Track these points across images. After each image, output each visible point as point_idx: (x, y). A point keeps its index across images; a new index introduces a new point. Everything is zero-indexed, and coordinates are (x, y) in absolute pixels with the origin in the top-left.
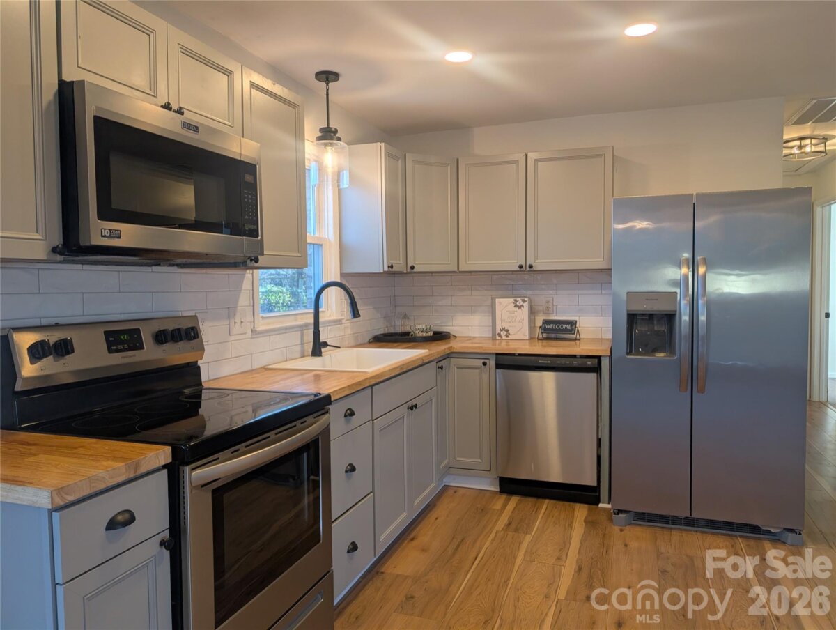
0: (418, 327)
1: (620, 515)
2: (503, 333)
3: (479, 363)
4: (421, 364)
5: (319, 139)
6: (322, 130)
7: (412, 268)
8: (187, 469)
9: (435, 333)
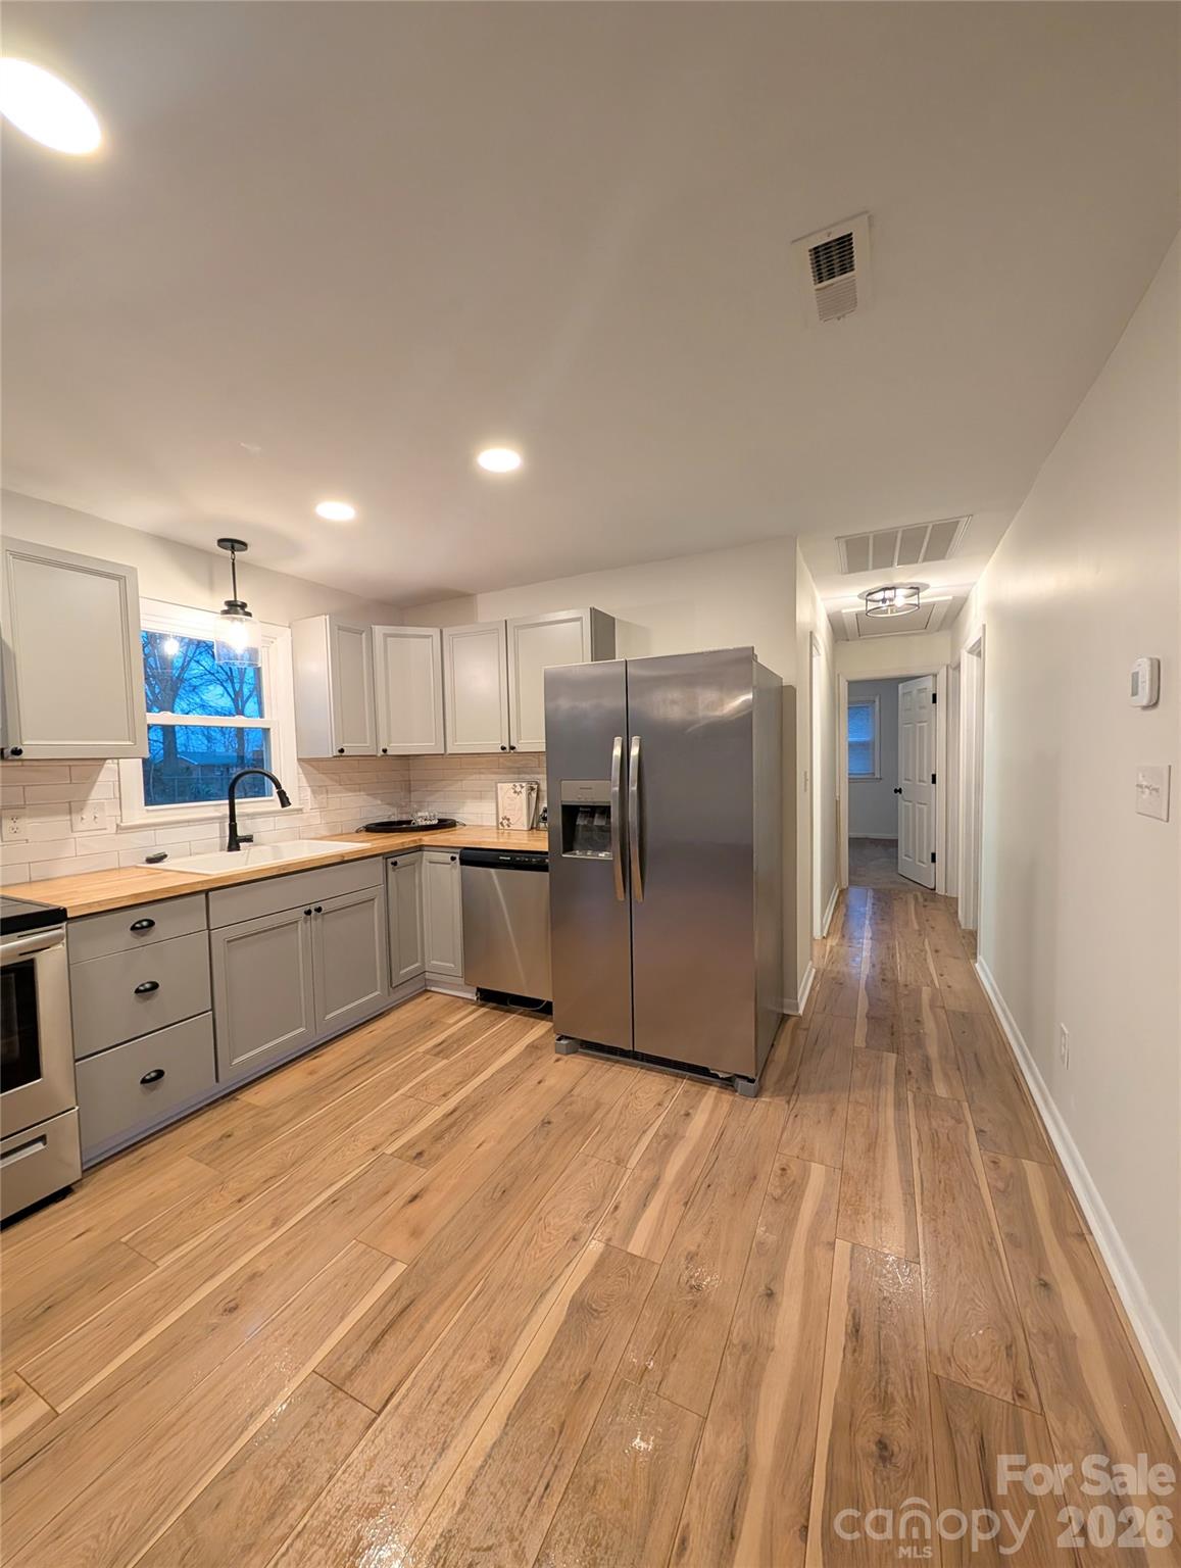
0: (420, 814)
1: (564, 1042)
2: (505, 822)
3: (447, 857)
5: (225, 612)
6: (228, 603)
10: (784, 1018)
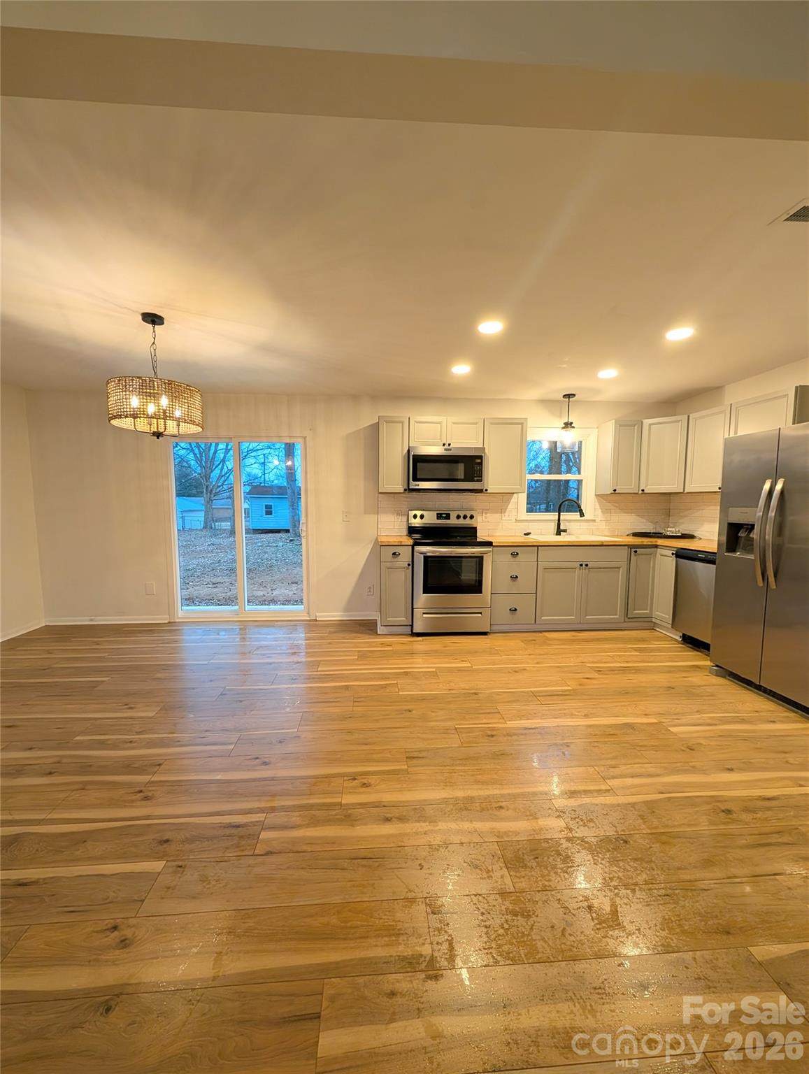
0: (670, 529)
1: (716, 668)
3: (669, 553)
5: (563, 428)
6: (565, 424)
7: (643, 490)
9: (683, 534)
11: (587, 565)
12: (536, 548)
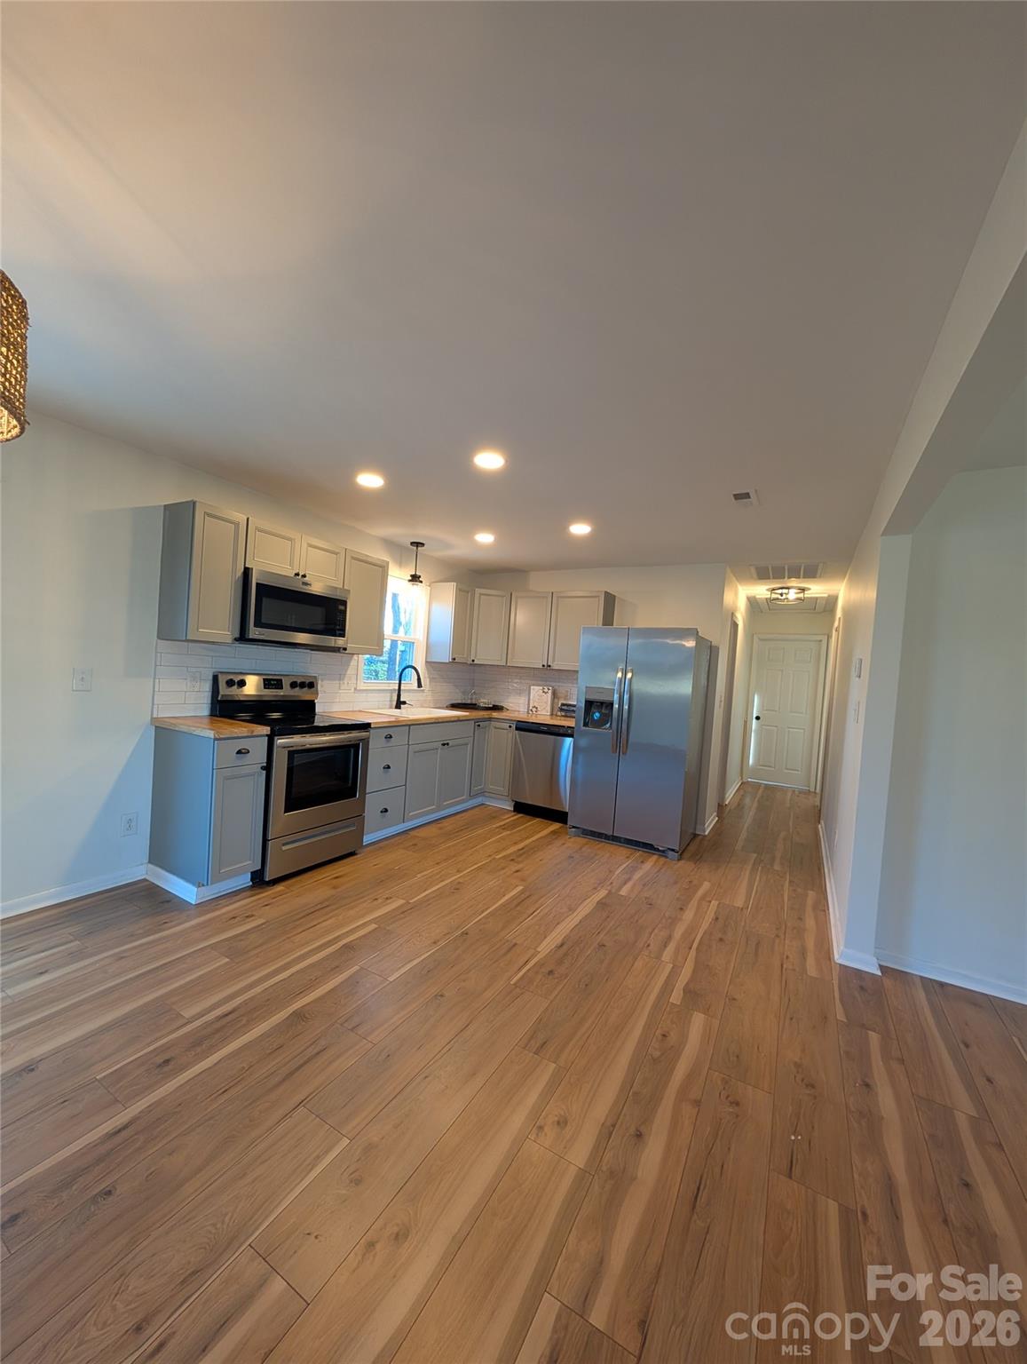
0: (481, 701)
1: (573, 830)
2: (535, 709)
3: (508, 726)
4: (458, 720)
5: (410, 581)
6: (412, 576)
7: (473, 661)
8: (276, 738)
9: (494, 706)
10: (695, 836)
11: (448, 744)
12: (407, 728)
